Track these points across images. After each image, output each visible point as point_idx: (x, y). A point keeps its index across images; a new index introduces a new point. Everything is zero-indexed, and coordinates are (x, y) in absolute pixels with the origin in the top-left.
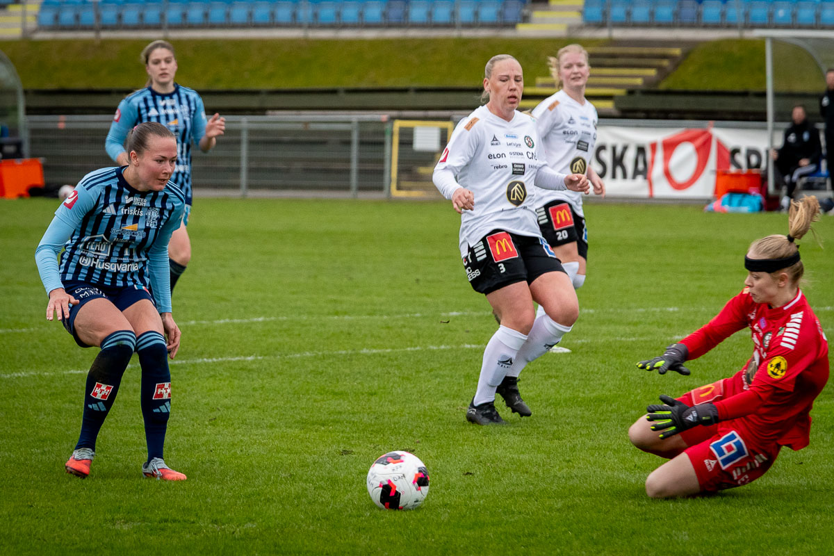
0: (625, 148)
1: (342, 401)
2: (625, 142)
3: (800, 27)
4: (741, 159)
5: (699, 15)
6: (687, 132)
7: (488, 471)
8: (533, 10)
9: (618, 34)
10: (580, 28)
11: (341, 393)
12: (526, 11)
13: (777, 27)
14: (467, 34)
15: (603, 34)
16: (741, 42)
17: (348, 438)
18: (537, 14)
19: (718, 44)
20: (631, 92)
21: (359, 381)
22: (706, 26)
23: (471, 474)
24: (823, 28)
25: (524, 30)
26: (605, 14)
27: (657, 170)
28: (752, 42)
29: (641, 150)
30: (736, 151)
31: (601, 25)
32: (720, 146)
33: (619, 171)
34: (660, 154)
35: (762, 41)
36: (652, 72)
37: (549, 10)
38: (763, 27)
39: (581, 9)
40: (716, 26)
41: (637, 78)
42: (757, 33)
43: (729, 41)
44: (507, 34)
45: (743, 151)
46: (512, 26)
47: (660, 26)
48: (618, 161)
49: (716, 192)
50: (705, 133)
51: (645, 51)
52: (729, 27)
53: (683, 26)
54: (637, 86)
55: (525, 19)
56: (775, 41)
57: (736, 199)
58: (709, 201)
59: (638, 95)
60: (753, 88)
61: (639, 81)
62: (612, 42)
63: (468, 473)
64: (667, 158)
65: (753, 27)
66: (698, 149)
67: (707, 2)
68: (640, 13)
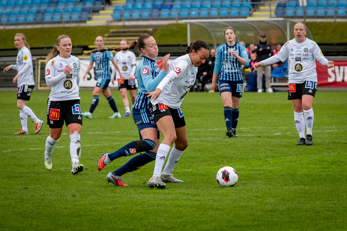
1: (23, 168)
3: (202, 18)
5: (160, 15)
7: (82, 195)
8: (93, 15)
9: (127, 23)
10: (112, 22)
11: (23, 166)
12: (90, 16)
13: (192, 18)
14: (67, 25)
15: (121, 24)
16: (177, 25)
17: (26, 183)
18: (94, 17)
19: (167, 26)
21: (29, 161)
22: (162, 19)
23: (75, 196)
24: (211, 18)
25: (89, 23)
26: (121, 16)
28: (181, 25)
31: (120, 20)
35: (186, 24)
37: (99, 15)
38: (186, 19)
39: (112, 14)
40: (167, 19)
42: (184, 21)
43: (172, 25)
44: (83, 25)
46: (85, 22)
47: (144, 20)
51: (138, 30)
52: (172, 19)
53: (153, 19)
55: (90, 19)
56: (191, 24)
60: (182, 43)
62: (124, 27)
63: (74, 196)
65: (182, 19)
67: (163, 10)
68: (136, 15)
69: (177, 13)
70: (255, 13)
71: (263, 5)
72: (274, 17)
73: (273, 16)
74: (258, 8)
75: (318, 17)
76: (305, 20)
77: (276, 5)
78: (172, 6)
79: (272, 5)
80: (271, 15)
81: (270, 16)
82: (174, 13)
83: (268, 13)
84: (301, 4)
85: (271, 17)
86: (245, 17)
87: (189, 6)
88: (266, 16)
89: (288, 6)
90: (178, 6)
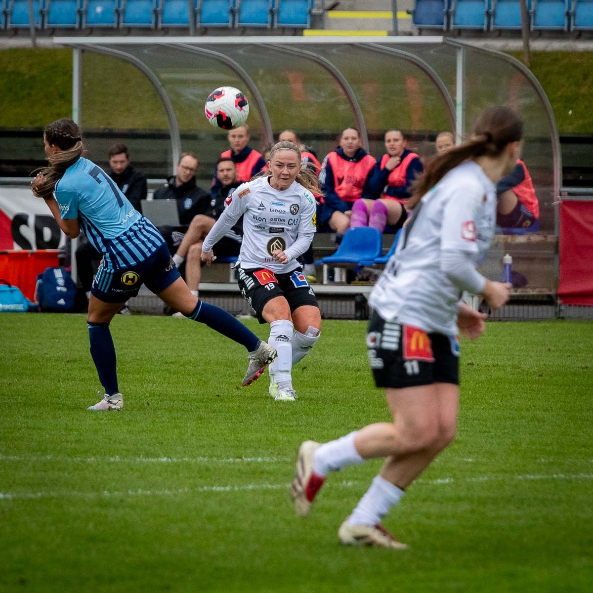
3: (129, 31)
4: (28, 232)
13: (91, 32)
30: (21, 220)
35: (66, 51)
52: (16, 32)
56: (84, 50)
65: (53, 32)
69: (36, 7)
70: (334, 16)
76: (527, 45)
82: (25, 10)
83: (387, 16)
85: (396, 33)
86: (297, 32)
88: (376, 26)
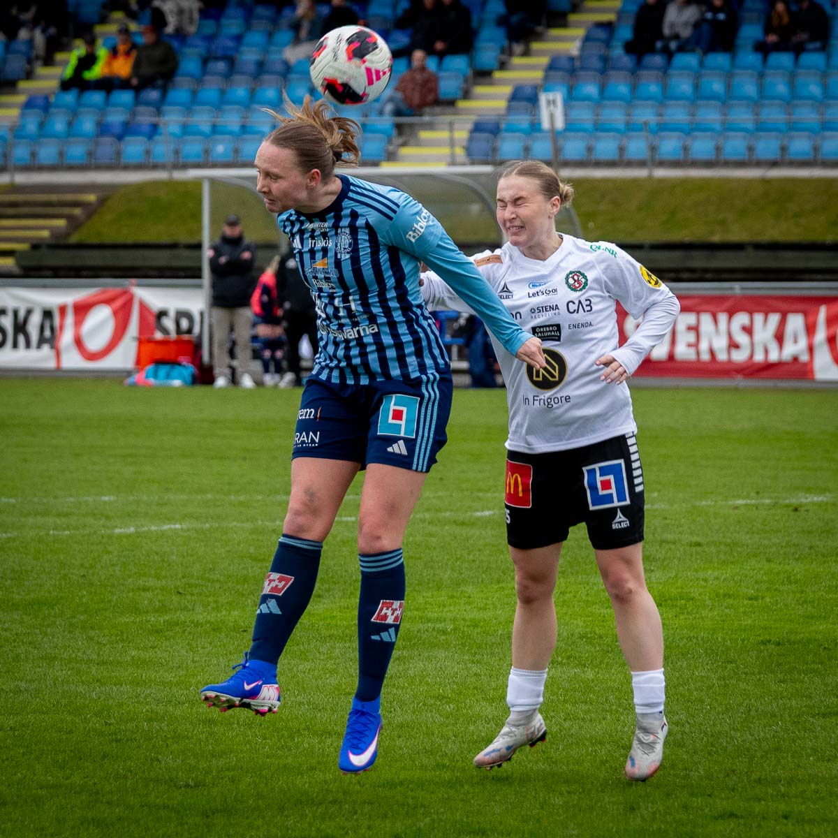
0: (29, 312)
2: (30, 305)
3: (244, 165)
4: (169, 323)
5: (119, 154)
6: (104, 292)
9: (21, 178)
13: (214, 166)
16: (170, 185)
19: (140, 188)
20: (36, 247)
22: (126, 168)
26: (5, 155)
27: (67, 338)
28: (184, 183)
29: (47, 314)
30: (163, 314)
32: (144, 308)
33: (21, 339)
34: (70, 319)
36: (61, 223)
38: (198, 166)
40: (139, 167)
41: (43, 230)
42: (193, 173)
43: (155, 184)
45: (172, 314)
47: (71, 168)
48: (20, 327)
49: (138, 362)
50: (125, 292)
51: (54, 197)
53: (98, 168)
54: (42, 239)
57: (163, 370)
58: (129, 373)
59: (44, 251)
60: (184, 238)
61: (45, 234)
62: (14, 188)
64: (78, 323)
65: (185, 166)
66: (115, 313)
67: (128, 139)
68: (47, 153)
69: (172, 147)
70: (404, 151)
71: (430, 126)
72: (463, 164)
73: (459, 160)
74: (414, 134)
75: (598, 164)
77: (470, 126)
78: (155, 127)
79: (456, 126)
80: (453, 156)
81: (449, 160)
82: (162, 150)
83: (446, 151)
84: (546, 124)
85: (453, 163)
86: (375, 164)
87: (206, 128)
88: (438, 159)
89: (507, 130)
90: (174, 129)
